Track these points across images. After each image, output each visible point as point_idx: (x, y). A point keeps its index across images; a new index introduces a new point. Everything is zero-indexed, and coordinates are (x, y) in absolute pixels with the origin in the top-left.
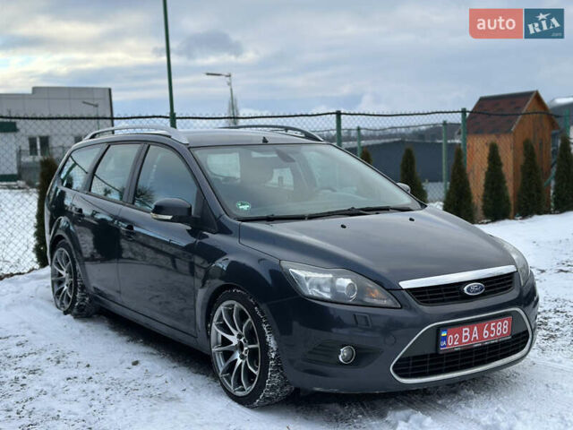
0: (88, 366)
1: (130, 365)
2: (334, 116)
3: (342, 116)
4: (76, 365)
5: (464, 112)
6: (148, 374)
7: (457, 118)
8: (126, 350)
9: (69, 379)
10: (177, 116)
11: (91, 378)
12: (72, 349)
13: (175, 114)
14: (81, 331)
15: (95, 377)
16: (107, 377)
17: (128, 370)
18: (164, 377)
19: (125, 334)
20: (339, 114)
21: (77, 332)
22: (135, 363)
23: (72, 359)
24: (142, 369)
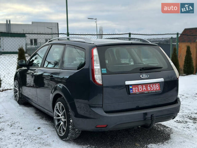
0: (21, 128)
1: (37, 129)
2: (128, 35)
3: (131, 35)
4: (17, 128)
5: (178, 34)
6: (42, 133)
7: (175, 36)
8: (38, 122)
9: (13, 133)
10: (69, 34)
11: (20, 134)
12: (17, 121)
13: (69, 33)
14: (24, 114)
15: (22, 134)
16: (26, 134)
17: (35, 131)
18: (47, 135)
19: (39, 116)
20: (130, 34)
21: (22, 114)
22: (39, 128)
23: (17, 125)
24: (41, 131)
